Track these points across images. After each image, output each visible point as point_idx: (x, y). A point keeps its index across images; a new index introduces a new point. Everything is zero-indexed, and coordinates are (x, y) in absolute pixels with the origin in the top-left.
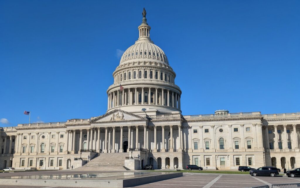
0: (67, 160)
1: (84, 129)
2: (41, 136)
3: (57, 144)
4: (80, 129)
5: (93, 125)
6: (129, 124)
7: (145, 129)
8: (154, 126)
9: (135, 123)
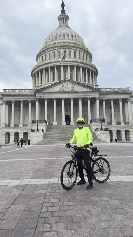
0: (5, 134)
1: (25, 100)
4: (20, 100)
5: (38, 96)
6: (80, 96)
7: (98, 101)
8: (103, 98)
9: (87, 95)
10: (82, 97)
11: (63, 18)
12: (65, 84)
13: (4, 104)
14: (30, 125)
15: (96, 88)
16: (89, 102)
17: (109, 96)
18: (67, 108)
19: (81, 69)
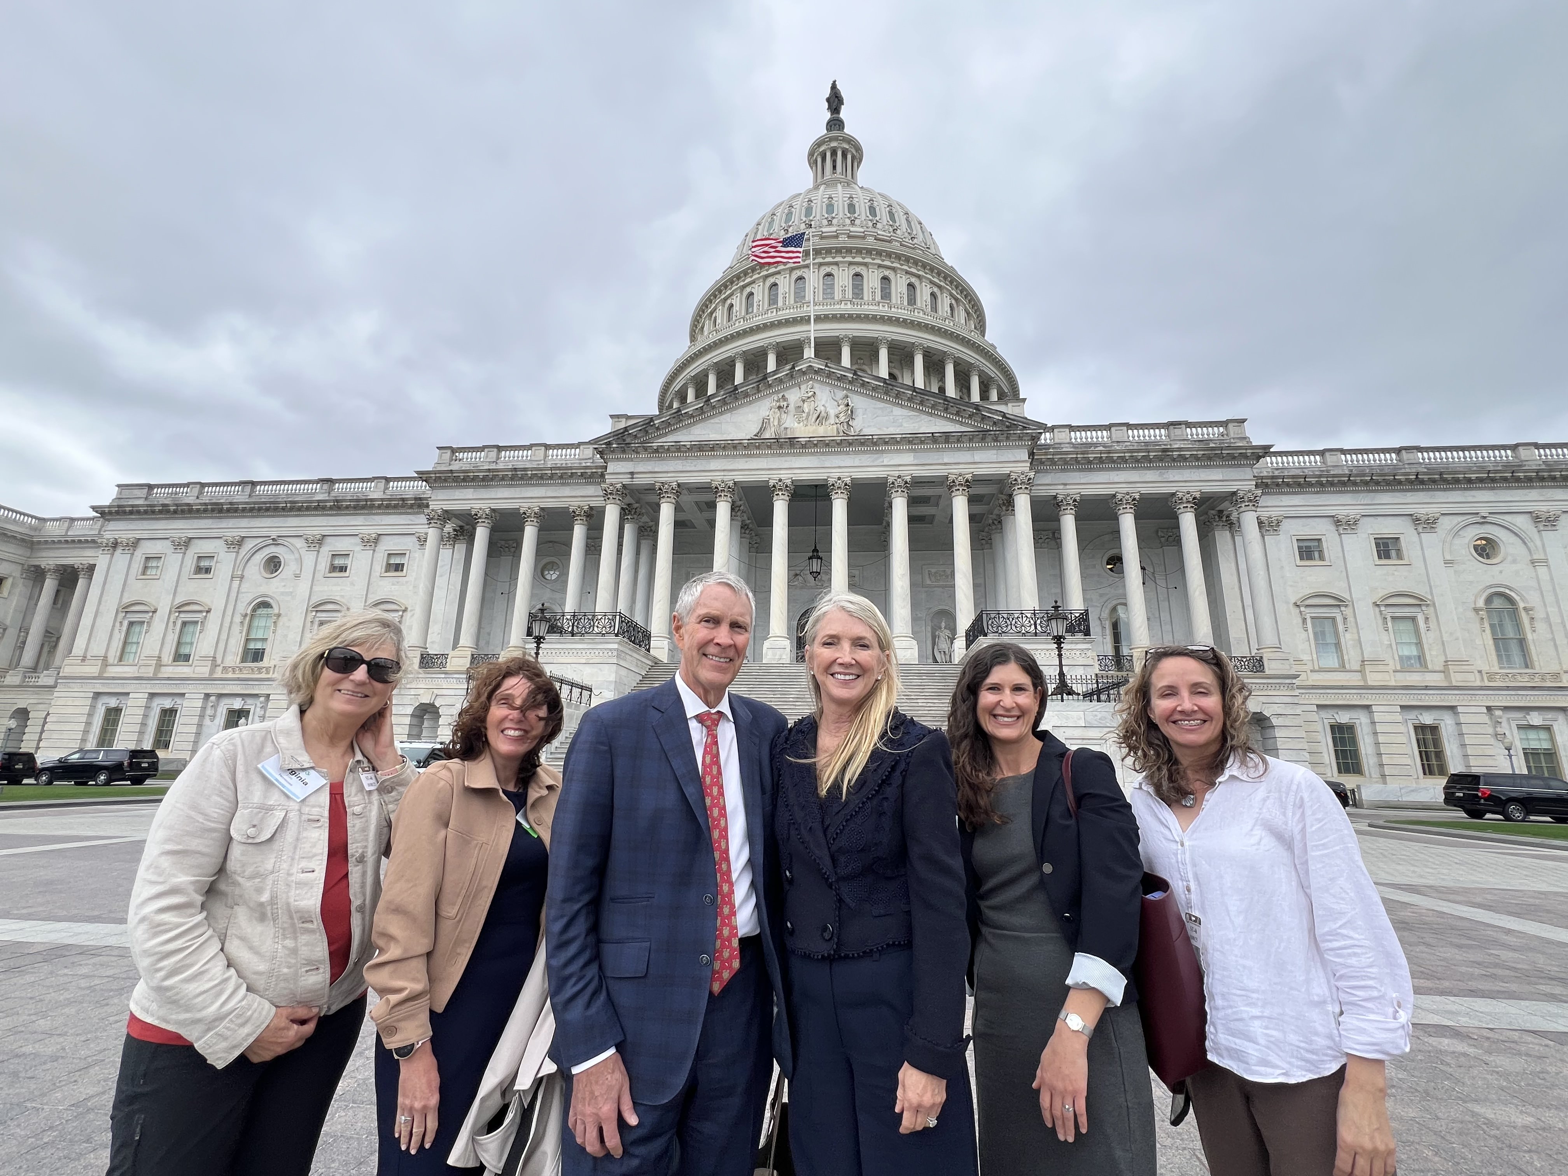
0: (410, 711)
1: (550, 505)
2: (260, 557)
4: (524, 506)
5: (619, 469)
6: (897, 465)
7: (1022, 504)
8: (1060, 491)
9: (946, 461)
10: (908, 473)
11: (834, 153)
13: (432, 533)
15: (1008, 412)
16: (960, 507)
17: (1102, 476)
18: (815, 554)
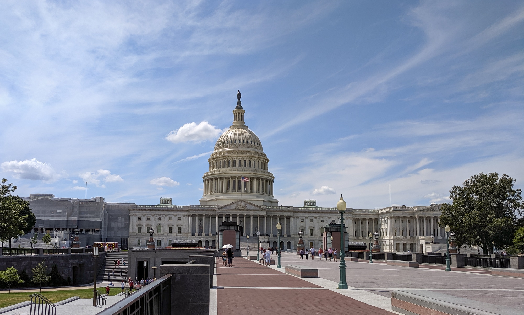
1: (206, 214)
2: (158, 217)
3: (175, 226)
5: (218, 212)
6: (251, 213)
7: (265, 218)
8: (271, 215)
9: (257, 213)
10: (253, 214)
12: (239, 203)
13: (190, 217)
14: (210, 235)
15: (264, 207)
16: (258, 218)
17: (276, 213)
18: (241, 221)
19: (255, 179)
